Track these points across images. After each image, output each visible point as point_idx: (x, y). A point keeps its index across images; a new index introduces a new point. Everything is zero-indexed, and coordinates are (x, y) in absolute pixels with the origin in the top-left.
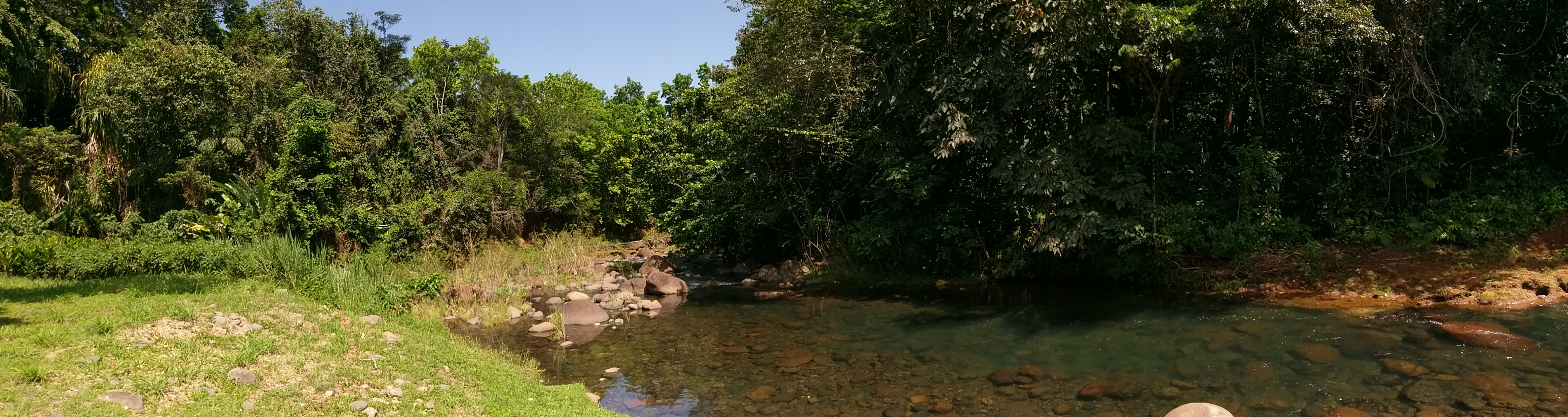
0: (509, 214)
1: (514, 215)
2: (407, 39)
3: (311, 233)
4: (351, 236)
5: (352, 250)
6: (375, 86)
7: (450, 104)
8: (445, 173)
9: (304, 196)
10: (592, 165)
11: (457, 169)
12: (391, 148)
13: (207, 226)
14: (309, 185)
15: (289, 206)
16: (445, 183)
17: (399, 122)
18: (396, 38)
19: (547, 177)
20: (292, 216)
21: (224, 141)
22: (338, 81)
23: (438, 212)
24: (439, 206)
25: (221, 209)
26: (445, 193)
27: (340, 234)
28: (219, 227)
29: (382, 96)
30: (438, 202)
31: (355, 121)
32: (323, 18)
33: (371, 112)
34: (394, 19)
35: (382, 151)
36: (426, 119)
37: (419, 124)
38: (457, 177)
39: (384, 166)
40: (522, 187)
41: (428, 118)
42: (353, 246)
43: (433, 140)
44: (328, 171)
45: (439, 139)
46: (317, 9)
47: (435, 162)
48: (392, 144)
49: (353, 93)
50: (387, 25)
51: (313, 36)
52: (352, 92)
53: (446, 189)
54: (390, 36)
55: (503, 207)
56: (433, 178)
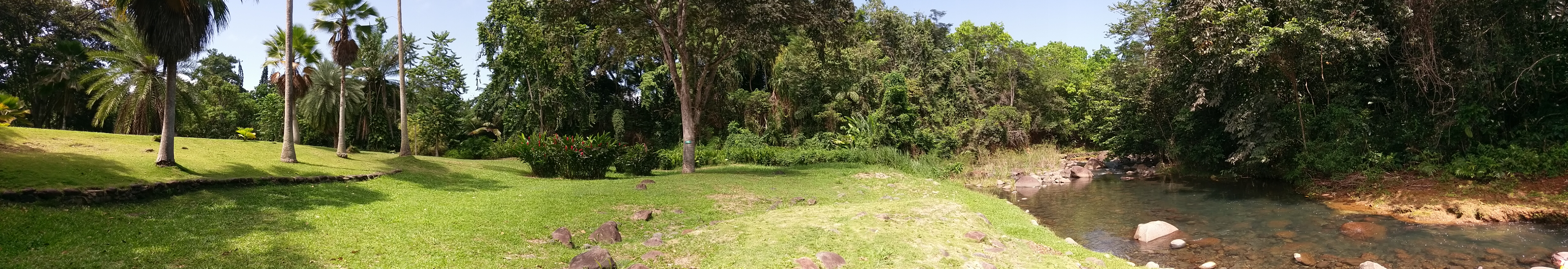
0: (1018, 133)
1: (1022, 133)
2: (950, 25)
3: (898, 144)
4: (919, 146)
5: (920, 154)
6: (931, 54)
7: (980, 65)
8: (977, 108)
9: (895, 125)
10: (1074, 101)
11: (985, 105)
12: (942, 92)
13: (843, 141)
14: (897, 120)
15: (887, 131)
16: (976, 114)
17: (947, 76)
18: (944, 25)
19: (1045, 110)
20: (888, 136)
21: (848, 93)
22: (909, 53)
23: (971, 132)
24: (971, 128)
25: (849, 132)
26: (976, 121)
27: (913, 145)
28: (850, 141)
29: (936, 60)
30: (971, 126)
31: (920, 77)
32: (899, 12)
33: (929, 70)
34: (942, 14)
35: (936, 94)
36: (963, 74)
37: (959, 77)
38: (984, 110)
39: (938, 103)
40: (1027, 116)
41: (965, 74)
42: (921, 151)
43: (968, 88)
44: (907, 112)
45: (973, 86)
46: (895, 7)
47: (969, 101)
48: (943, 89)
49: (919, 60)
50: (938, 17)
51: (893, 25)
52: (917, 59)
53: (976, 118)
54: (940, 24)
55: (1014, 128)
56: (969, 110)
